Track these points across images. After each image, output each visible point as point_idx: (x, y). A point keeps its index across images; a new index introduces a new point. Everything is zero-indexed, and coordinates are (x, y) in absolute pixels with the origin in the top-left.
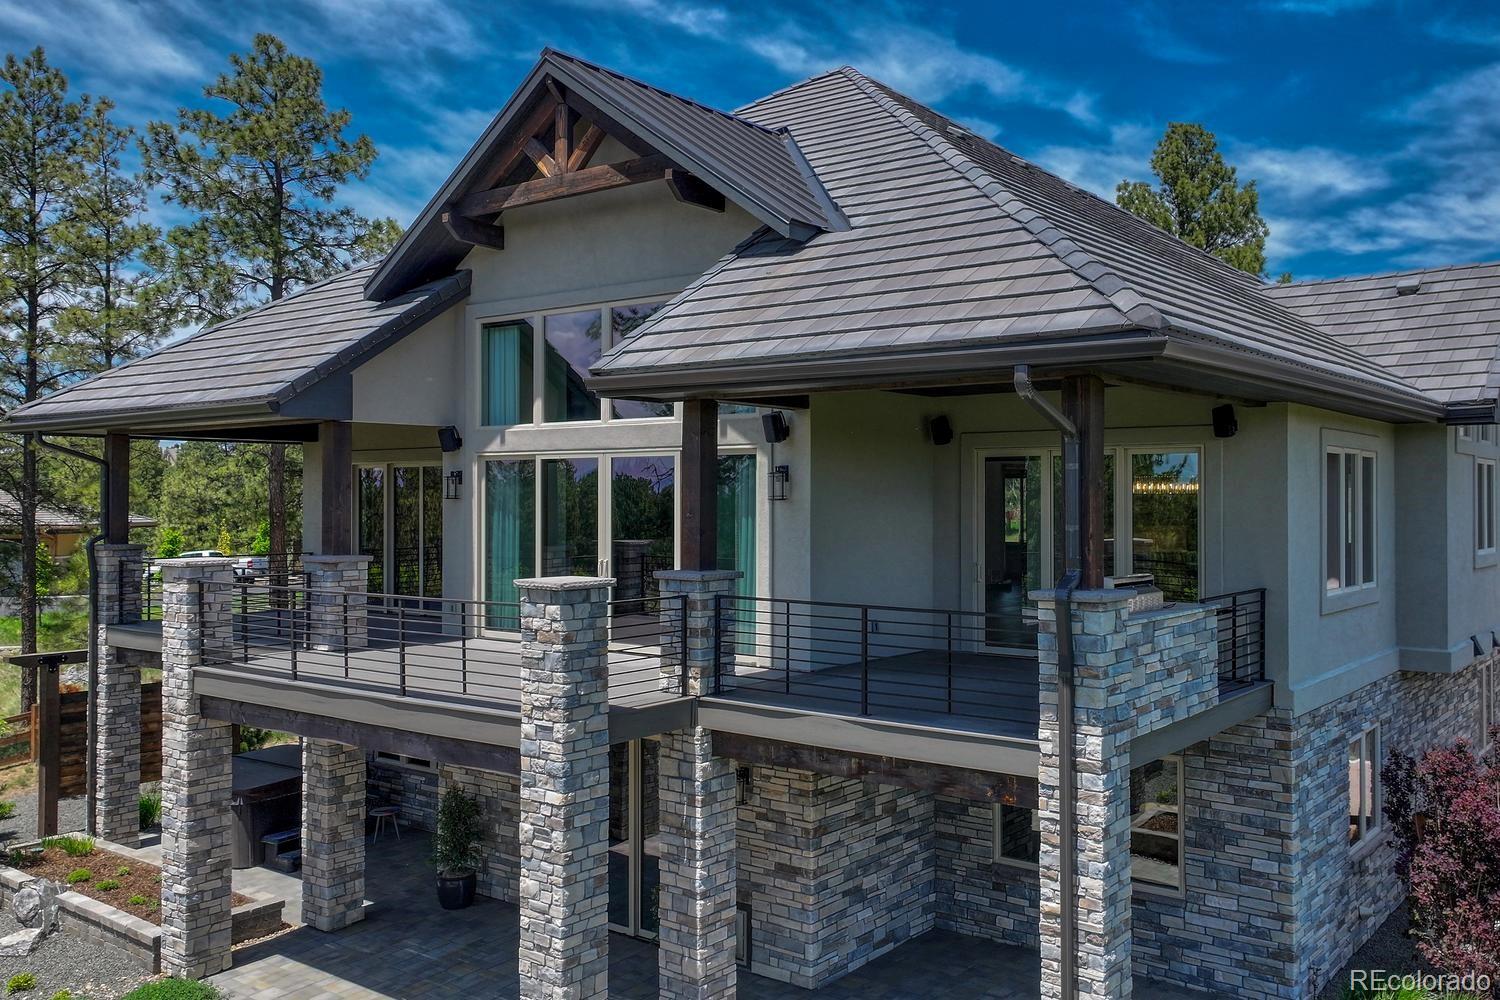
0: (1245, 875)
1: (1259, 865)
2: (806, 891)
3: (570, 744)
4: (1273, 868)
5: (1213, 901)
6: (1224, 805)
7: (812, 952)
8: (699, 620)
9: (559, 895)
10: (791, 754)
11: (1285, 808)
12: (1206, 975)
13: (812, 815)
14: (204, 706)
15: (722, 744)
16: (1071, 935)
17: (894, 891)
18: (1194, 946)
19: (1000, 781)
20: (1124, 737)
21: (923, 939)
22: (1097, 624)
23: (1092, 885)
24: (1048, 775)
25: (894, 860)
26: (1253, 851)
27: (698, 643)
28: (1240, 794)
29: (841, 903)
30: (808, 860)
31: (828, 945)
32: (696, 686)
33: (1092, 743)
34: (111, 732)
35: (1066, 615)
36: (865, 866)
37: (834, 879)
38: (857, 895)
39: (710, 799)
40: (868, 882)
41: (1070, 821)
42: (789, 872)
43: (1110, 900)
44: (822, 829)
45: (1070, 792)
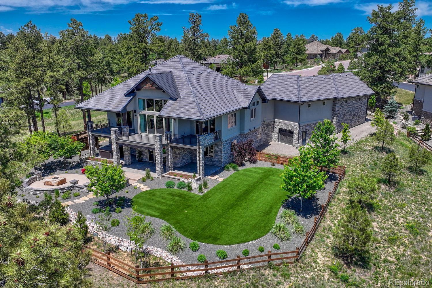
0: (219, 155)
1: (220, 154)
2: (178, 159)
3: (160, 148)
4: (221, 155)
5: (216, 158)
6: (217, 149)
7: (179, 164)
8: (169, 136)
9: (160, 159)
10: (177, 148)
11: (222, 149)
12: (216, 164)
13: (179, 152)
14: (117, 143)
15: (171, 147)
16: (199, 161)
17: (187, 158)
18: (215, 162)
19: (195, 150)
20: (203, 146)
21: (190, 163)
22: (201, 138)
23: (201, 157)
24: (198, 149)
25: (187, 155)
26: (219, 153)
27: (169, 138)
28: (218, 148)
29: (182, 160)
30: (179, 156)
31: (181, 163)
32: (169, 142)
33: (201, 147)
34: (92, 144)
35: (199, 138)
36: (184, 156)
37: (181, 157)
38: (183, 159)
39: (170, 151)
40: (184, 158)
41: (199, 152)
42: (177, 157)
43: (202, 158)
44: (180, 153)
45: (199, 150)
